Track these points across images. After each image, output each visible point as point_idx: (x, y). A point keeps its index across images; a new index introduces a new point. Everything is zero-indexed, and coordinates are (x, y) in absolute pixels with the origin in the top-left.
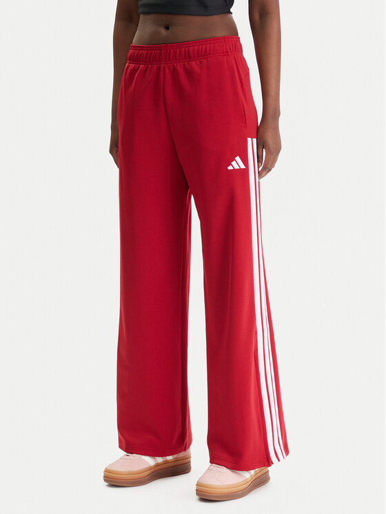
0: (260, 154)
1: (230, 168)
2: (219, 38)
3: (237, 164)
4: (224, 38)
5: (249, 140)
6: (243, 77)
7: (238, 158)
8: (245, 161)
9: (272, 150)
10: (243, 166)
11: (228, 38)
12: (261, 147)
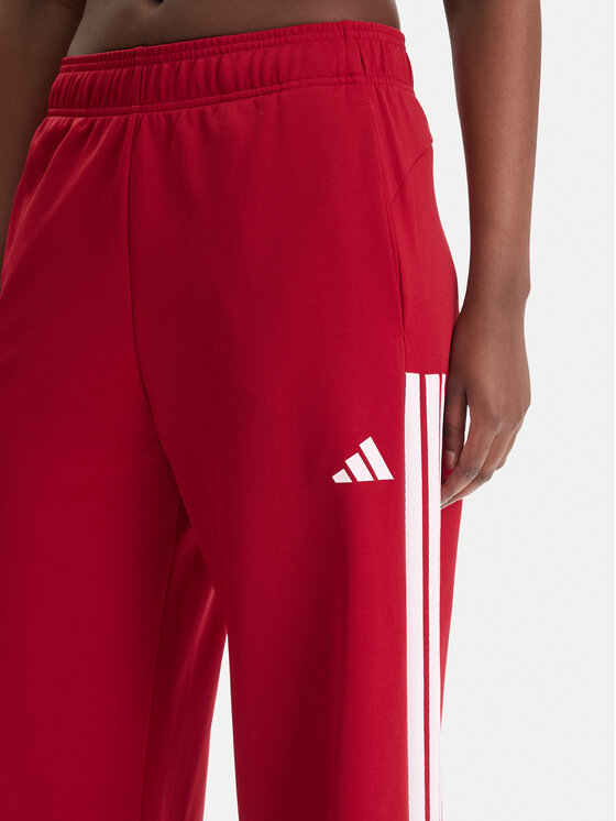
0: (455, 422)
1: (340, 477)
2: (323, 28)
3: (365, 464)
4: (343, 27)
5: (412, 380)
6: (406, 162)
7: (368, 446)
8: (394, 457)
9: (494, 411)
10: (384, 473)
11: (358, 27)
12: (458, 400)
